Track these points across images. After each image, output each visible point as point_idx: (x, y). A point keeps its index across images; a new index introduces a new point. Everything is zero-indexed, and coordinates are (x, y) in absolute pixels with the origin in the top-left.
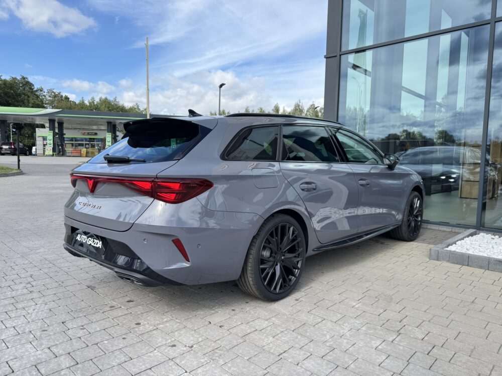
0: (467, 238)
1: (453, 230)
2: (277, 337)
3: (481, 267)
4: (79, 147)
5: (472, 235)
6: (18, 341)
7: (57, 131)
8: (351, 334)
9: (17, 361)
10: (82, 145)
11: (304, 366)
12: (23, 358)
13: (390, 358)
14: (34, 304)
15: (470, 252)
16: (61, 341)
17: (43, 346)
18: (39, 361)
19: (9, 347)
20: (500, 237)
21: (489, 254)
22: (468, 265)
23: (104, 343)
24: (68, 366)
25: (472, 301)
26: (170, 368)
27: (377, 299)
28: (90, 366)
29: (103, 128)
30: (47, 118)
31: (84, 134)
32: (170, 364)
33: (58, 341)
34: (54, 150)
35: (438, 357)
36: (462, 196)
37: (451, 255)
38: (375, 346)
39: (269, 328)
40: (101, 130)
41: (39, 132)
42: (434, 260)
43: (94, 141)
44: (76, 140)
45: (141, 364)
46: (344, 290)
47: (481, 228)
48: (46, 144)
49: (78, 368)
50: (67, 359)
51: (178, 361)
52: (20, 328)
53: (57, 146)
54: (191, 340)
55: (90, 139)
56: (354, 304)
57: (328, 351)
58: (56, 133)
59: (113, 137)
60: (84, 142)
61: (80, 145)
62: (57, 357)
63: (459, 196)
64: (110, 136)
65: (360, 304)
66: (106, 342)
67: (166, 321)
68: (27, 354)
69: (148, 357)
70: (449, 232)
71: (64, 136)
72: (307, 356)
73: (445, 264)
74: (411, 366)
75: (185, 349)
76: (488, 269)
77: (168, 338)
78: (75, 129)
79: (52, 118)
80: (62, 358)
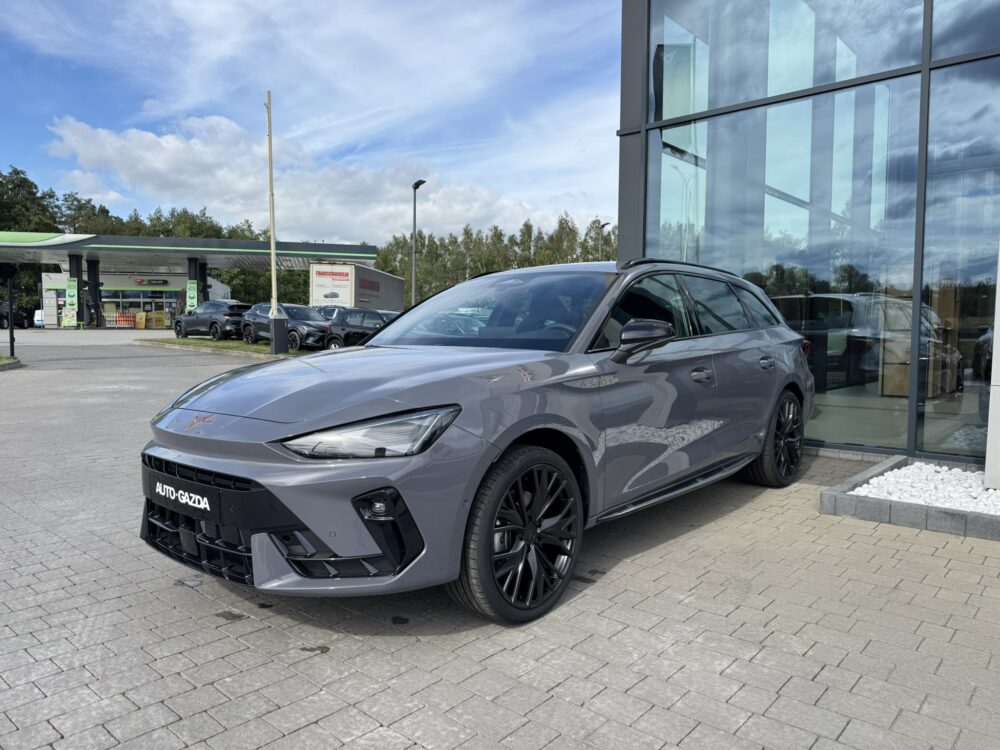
0: (889, 473)
1: (866, 458)
2: (543, 660)
3: (913, 525)
4: (132, 310)
5: (899, 466)
6: (63, 684)
7: (85, 277)
8: (677, 649)
9: (67, 719)
10: (137, 305)
11: (593, 708)
12: (77, 713)
13: (747, 688)
14: (82, 616)
15: (894, 498)
16: (144, 681)
17: (112, 691)
18: (108, 718)
19: (48, 694)
20: (950, 469)
21: (928, 500)
22: (890, 522)
23: (225, 682)
24: (163, 723)
25: (893, 586)
26: (352, 720)
27: (722, 588)
28: (205, 722)
29: (179, 270)
30: (66, 252)
31: (140, 283)
32: (352, 714)
33: (138, 680)
34: (80, 316)
35: (830, 684)
36: (885, 393)
37: (859, 504)
38: (719, 669)
39: (528, 645)
40: (175, 274)
41: (49, 281)
42: (829, 514)
43: (161, 298)
44: (125, 295)
45: (298, 715)
46: (662, 573)
47: (917, 452)
48: (64, 305)
49: (183, 726)
50: (160, 712)
51: (365, 707)
52: (62, 660)
53: (85, 308)
54: (387, 671)
55: (153, 292)
56: (682, 597)
57: (636, 681)
58: (85, 282)
59: (201, 287)
60: (142, 300)
61: (132, 305)
62: (140, 708)
63: (880, 393)
64: (195, 286)
65: (692, 598)
66: (228, 680)
67: (337, 640)
68: (83, 705)
69: (309, 703)
70: (857, 461)
71: (101, 288)
72: (598, 691)
73: (849, 521)
74: (782, 702)
75: (376, 686)
76: (926, 529)
77: (343, 668)
78: (122, 273)
79: (74, 251)
80: (151, 710)
